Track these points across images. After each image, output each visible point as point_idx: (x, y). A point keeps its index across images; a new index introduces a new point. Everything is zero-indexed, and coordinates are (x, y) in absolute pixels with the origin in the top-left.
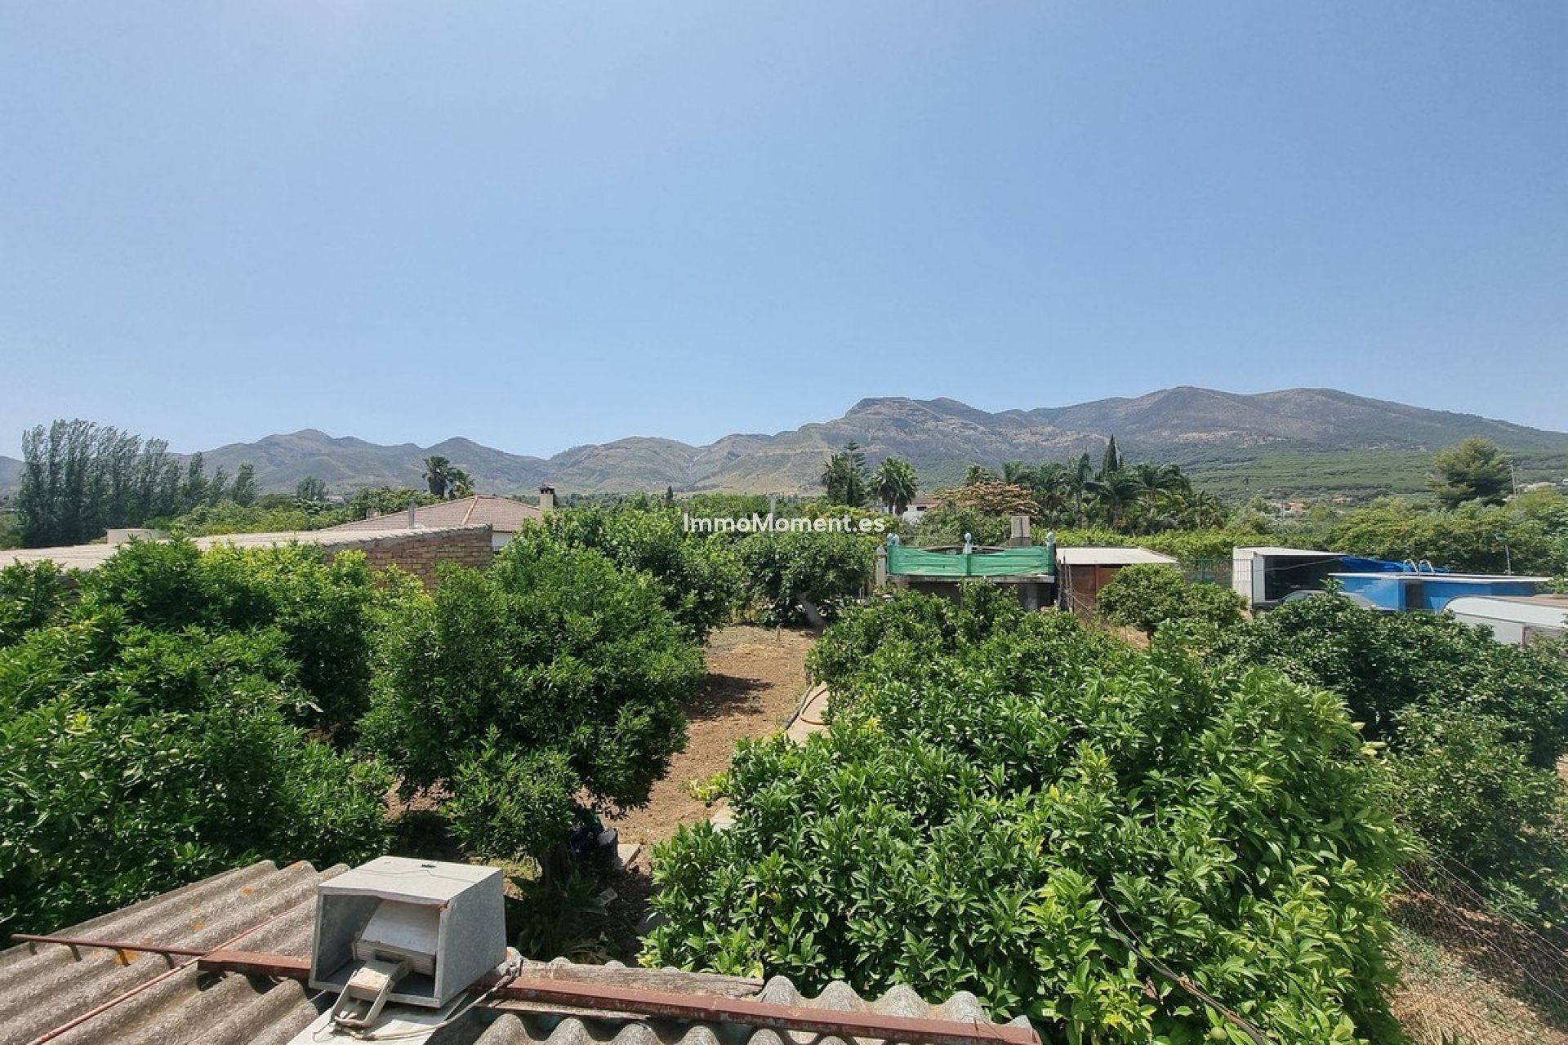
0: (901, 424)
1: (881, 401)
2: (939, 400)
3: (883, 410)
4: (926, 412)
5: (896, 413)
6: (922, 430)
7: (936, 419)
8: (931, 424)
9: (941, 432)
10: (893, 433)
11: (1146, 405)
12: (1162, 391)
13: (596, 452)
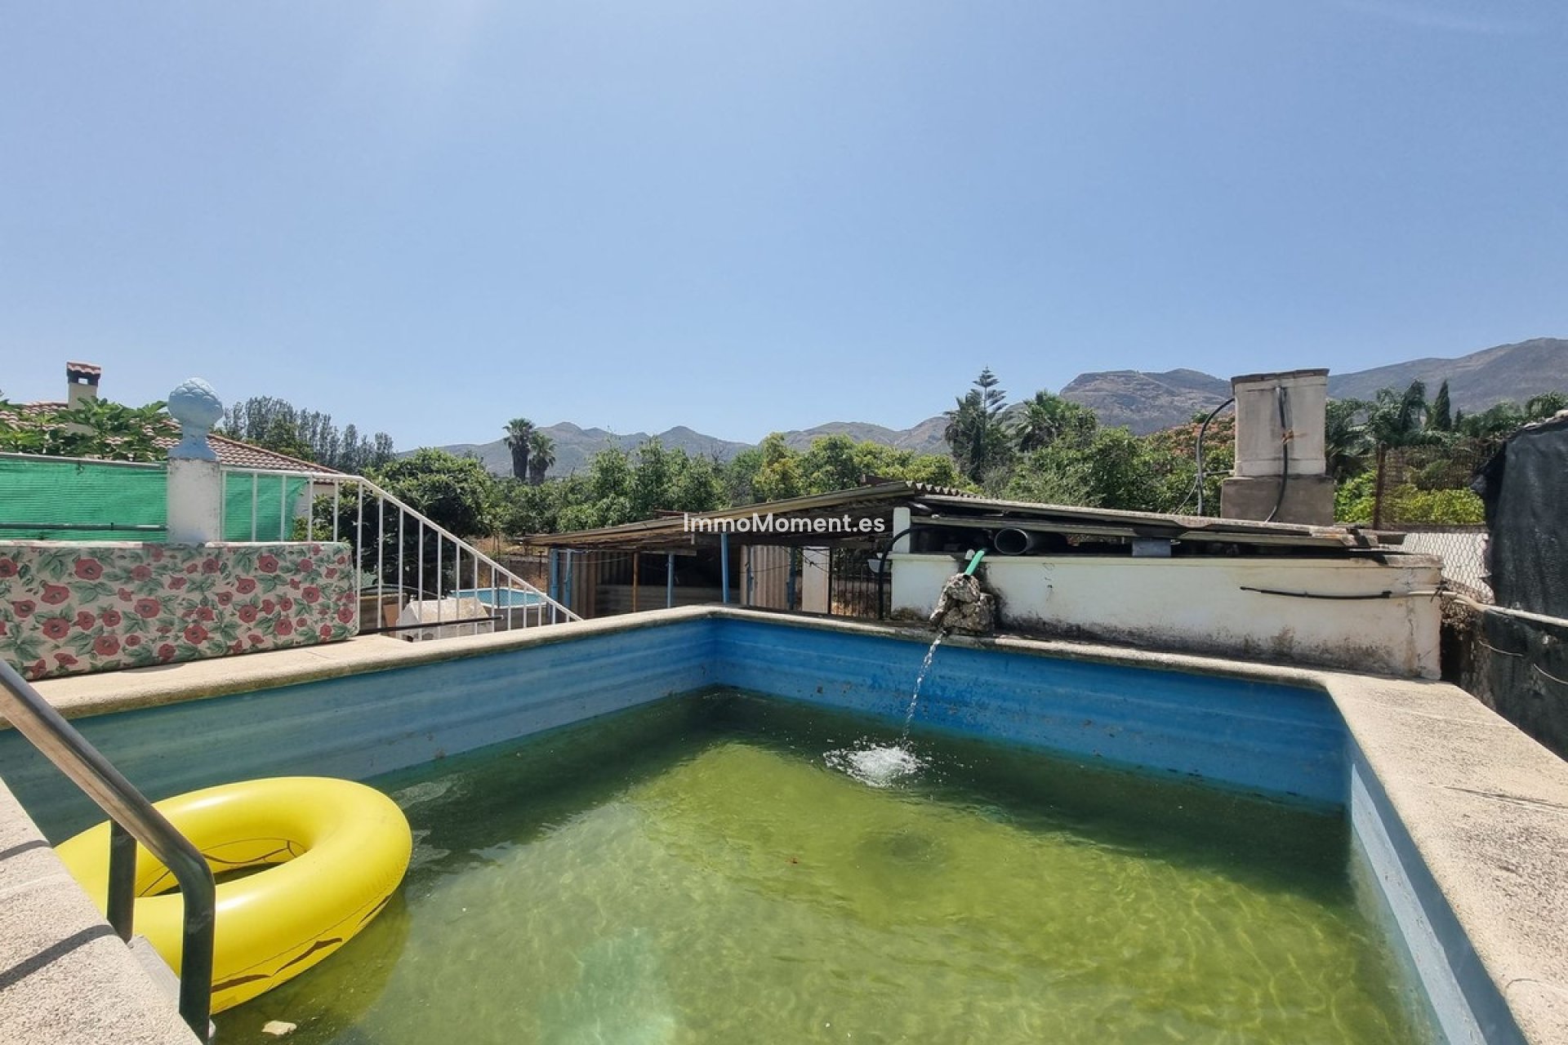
0: (1127, 401)
1: (1104, 376)
2: (1176, 372)
3: (1105, 386)
4: (1158, 386)
5: (1121, 389)
6: (1153, 407)
7: (1172, 394)
8: (1164, 400)
9: (1177, 408)
10: (1117, 411)
11: (1475, 365)
12: (1501, 347)
13: (799, 438)
